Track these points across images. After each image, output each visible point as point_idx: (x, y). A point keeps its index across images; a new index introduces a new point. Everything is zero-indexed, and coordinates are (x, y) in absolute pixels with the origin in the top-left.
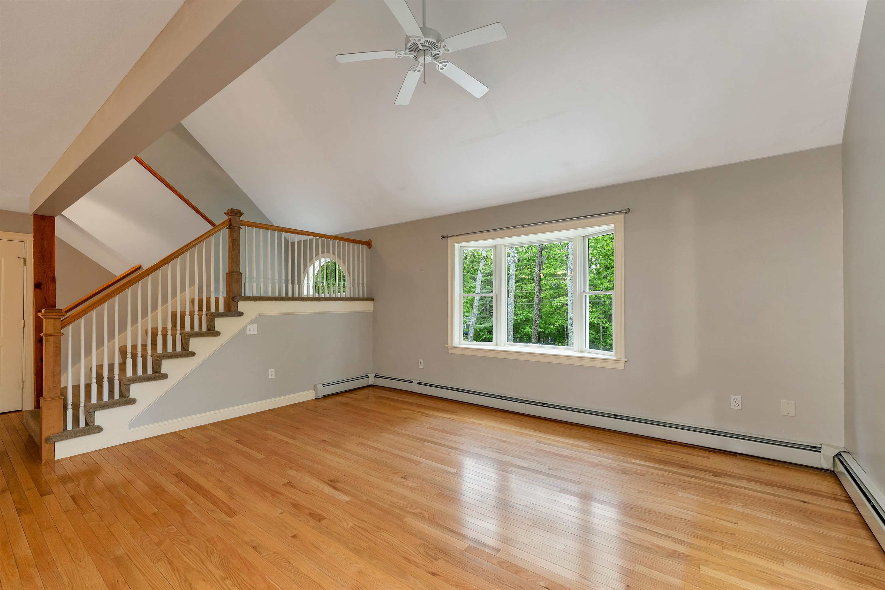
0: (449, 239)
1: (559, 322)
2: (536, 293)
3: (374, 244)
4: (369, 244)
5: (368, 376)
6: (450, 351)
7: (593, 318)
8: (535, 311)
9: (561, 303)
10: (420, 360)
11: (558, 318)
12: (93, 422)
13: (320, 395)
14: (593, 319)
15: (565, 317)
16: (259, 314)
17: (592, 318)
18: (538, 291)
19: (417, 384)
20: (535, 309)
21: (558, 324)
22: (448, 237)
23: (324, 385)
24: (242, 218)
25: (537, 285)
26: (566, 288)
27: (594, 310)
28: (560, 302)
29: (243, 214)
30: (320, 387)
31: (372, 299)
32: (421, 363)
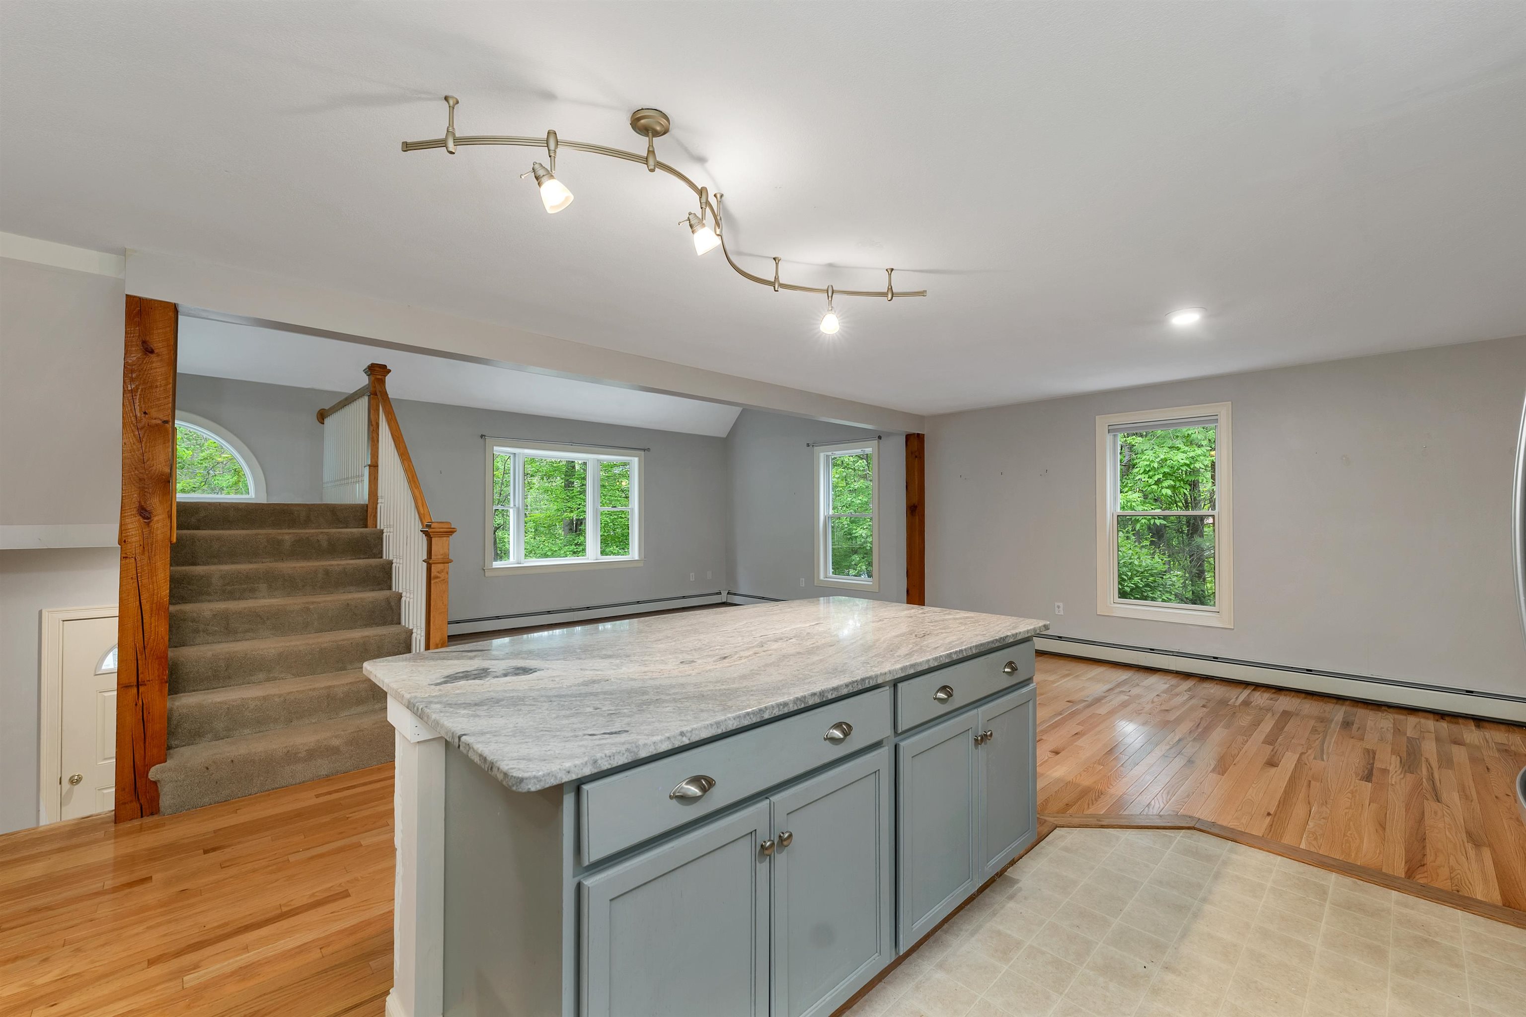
0: (487, 439)
6: (487, 574)
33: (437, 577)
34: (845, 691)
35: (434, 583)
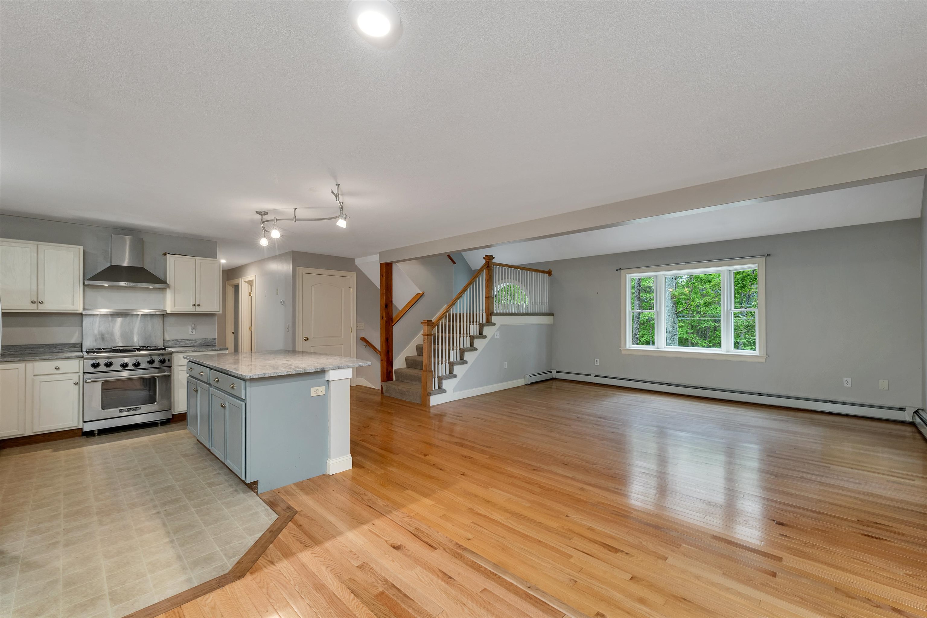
0: (622, 271)
1: (645, 337)
2: (636, 307)
3: (553, 273)
4: (549, 273)
5: (551, 371)
6: (623, 352)
7: (682, 333)
8: (635, 325)
9: (648, 318)
10: (596, 359)
11: (644, 333)
12: (442, 387)
13: (528, 382)
14: (682, 335)
15: (651, 332)
16: (501, 324)
17: (680, 333)
18: (638, 306)
19: (595, 376)
20: (635, 323)
21: (644, 339)
22: (620, 269)
23: (531, 376)
24: (494, 261)
25: (637, 300)
26: (652, 301)
27: (683, 324)
28: (647, 316)
29: (494, 258)
30: (528, 377)
31: (552, 314)
32: (597, 361)
34: (201, 364)
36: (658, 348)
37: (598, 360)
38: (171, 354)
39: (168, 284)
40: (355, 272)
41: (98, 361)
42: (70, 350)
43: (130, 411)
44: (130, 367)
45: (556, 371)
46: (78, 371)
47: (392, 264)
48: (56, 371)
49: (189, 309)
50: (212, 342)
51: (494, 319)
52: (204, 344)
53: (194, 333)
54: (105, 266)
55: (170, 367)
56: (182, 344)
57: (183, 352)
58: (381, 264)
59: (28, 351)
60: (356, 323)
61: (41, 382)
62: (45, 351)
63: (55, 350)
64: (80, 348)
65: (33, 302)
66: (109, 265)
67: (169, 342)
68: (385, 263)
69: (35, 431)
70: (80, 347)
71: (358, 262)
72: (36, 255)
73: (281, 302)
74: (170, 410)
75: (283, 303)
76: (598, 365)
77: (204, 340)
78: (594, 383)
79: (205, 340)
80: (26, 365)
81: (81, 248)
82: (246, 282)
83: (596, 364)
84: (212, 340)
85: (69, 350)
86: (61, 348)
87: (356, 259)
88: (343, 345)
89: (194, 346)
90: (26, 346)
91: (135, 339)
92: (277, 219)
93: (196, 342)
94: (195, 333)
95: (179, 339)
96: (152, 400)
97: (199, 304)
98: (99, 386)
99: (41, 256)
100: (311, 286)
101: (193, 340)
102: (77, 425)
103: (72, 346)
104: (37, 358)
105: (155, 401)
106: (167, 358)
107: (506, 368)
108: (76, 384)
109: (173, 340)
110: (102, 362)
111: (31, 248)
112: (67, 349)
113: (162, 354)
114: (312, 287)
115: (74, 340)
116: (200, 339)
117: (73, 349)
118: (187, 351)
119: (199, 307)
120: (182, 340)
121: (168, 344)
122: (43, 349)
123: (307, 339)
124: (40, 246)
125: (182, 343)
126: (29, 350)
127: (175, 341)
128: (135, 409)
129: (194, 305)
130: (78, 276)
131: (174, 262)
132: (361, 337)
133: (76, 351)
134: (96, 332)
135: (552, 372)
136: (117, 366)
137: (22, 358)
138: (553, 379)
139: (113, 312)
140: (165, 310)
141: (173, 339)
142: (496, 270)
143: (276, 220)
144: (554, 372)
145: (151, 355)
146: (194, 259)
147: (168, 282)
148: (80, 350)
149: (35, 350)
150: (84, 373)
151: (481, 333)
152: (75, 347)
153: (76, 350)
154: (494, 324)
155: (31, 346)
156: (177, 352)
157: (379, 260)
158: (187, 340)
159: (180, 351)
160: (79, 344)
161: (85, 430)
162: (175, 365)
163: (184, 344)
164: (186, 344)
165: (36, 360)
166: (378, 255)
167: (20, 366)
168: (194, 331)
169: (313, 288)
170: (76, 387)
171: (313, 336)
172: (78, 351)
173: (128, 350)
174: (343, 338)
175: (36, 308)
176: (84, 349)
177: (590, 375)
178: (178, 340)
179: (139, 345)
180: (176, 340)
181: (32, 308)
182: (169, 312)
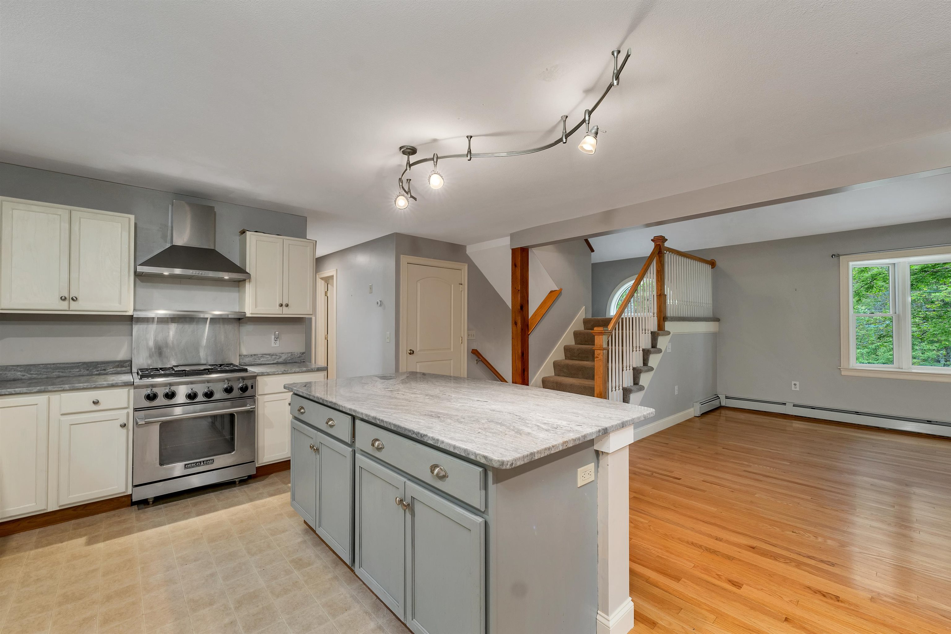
0: (841, 257)
3: (716, 264)
4: (713, 264)
5: (718, 396)
6: (844, 373)
10: (793, 382)
13: (699, 413)
16: (674, 333)
19: (793, 406)
22: (839, 255)
23: (701, 404)
24: (666, 244)
29: (668, 240)
31: (719, 320)
33: (597, 357)
34: (329, 404)
35: (596, 360)
36: (899, 368)
37: (797, 383)
38: (254, 377)
39: (248, 273)
40: (466, 263)
41: (155, 390)
42: (115, 370)
43: (199, 466)
44: (200, 398)
45: (725, 396)
46: (126, 406)
47: (528, 249)
48: (95, 408)
49: (274, 311)
50: (300, 357)
51: (668, 326)
52: (290, 360)
53: (277, 345)
54: (164, 248)
55: (253, 397)
56: (262, 361)
57: (270, 373)
58: (512, 249)
59: (56, 374)
60: (468, 331)
61: (71, 425)
62: (81, 372)
63: (95, 372)
64: (129, 368)
65: (63, 299)
66: (168, 245)
67: (246, 358)
68: (521, 247)
69: (61, 504)
70: (128, 366)
71: (471, 251)
72: (67, 226)
73: (378, 303)
74: (254, 462)
75: (381, 304)
76: (798, 390)
77: (290, 355)
78: (792, 415)
79: (292, 355)
80: (49, 398)
81: (132, 217)
82: (322, 279)
83: (793, 389)
84: (300, 355)
85: (113, 371)
86: (103, 368)
87: (467, 246)
88: (452, 360)
89: (277, 363)
90: (54, 366)
91: (202, 354)
92: (439, 156)
93: (280, 357)
94: (279, 346)
95: (260, 354)
96: (229, 448)
97: (288, 303)
98: (156, 429)
99: (75, 227)
100: (417, 281)
101: (276, 355)
102: (123, 490)
103: (118, 366)
104: (67, 387)
105: (234, 450)
106: (249, 383)
107: (677, 394)
108: (124, 426)
109: (251, 356)
110: (160, 392)
111: (60, 215)
112: (112, 370)
113: (243, 378)
114: (418, 283)
115: (121, 355)
116: (285, 353)
117: (119, 369)
118: (276, 372)
119: (287, 308)
120: (263, 355)
121: (245, 360)
122: (78, 370)
123: (412, 353)
124: (73, 212)
125: (262, 359)
126: (59, 372)
127: (254, 357)
128: (206, 463)
129: (281, 305)
130: (126, 260)
131: (256, 242)
132: (473, 350)
133: (125, 372)
134: (151, 343)
135: (720, 398)
136: (181, 398)
137: (44, 387)
138: (720, 408)
139: (174, 315)
140: (244, 311)
141: (251, 354)
142: (668, 257)
143: (437, 158)
144: (722, 398)
145: (228, 380)
146: (282, 239)
147: (248, 270)
148: (129, 371)
149: (66, 371)
150: (135, 410)
151: (654, 345)
152: (122, 367)
153: (124, 370)
154: (669, 333)
155: (61, 366)
156: (263, 374)
157: (510, 243)
158: (269, 354)
159: (267, 372)
160: (129, 361)
161: (135, 499)
162: (260, 394)
163: (264, 361)
164: (267, 361)
165: (64, 390)
166: (508, 238)
167: (41, 399)
168: (278, 342)
169: (419, 285)
170: (124, 431)
171: (418, 349)
172: (127, 371)
173: (197, 373)
174: (452, 350)
175: (67, 308)
176: (134, 370)
177: (785, 404)
178: (257, 355)
179: (207, 362)
180: (255, 355)
181: (61, 308)
182: (248, 315)
